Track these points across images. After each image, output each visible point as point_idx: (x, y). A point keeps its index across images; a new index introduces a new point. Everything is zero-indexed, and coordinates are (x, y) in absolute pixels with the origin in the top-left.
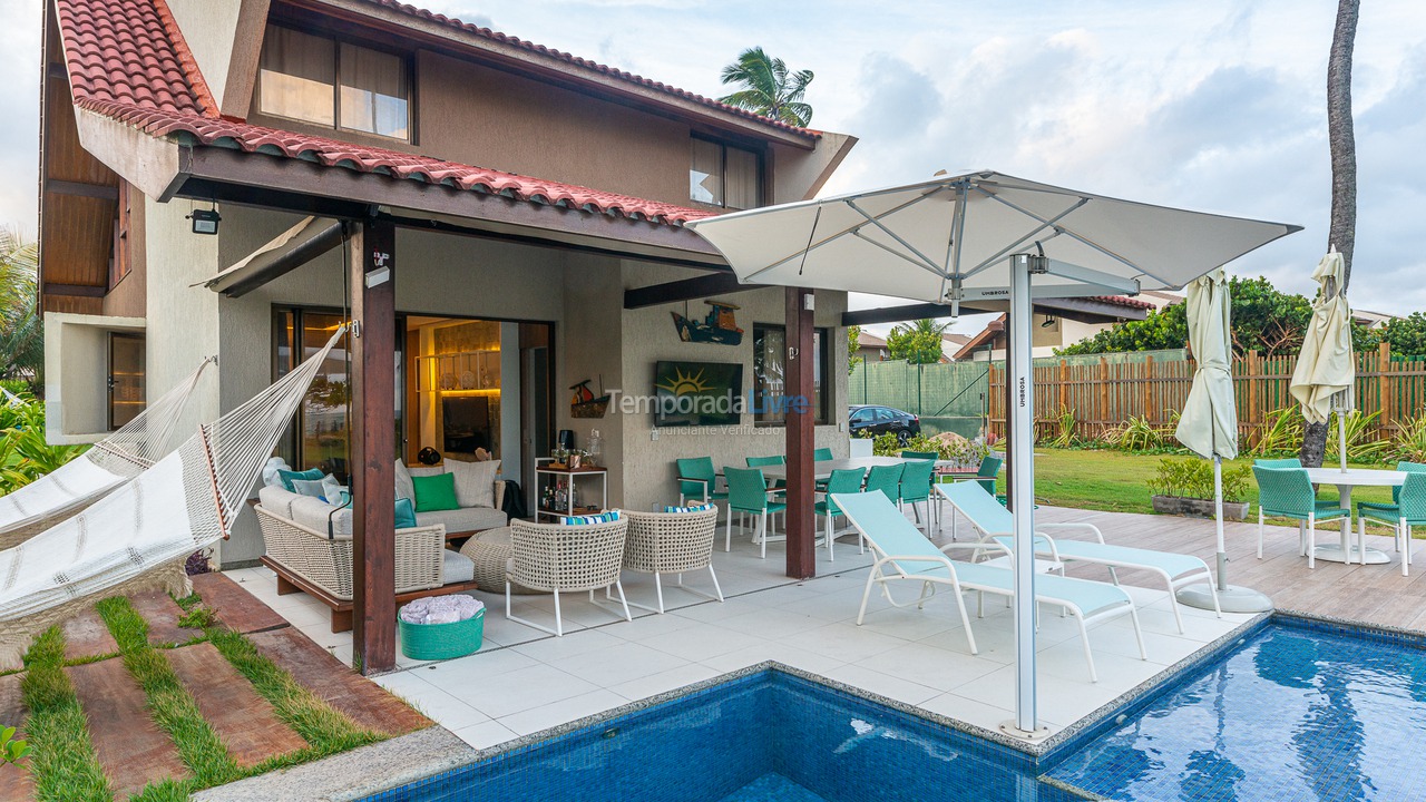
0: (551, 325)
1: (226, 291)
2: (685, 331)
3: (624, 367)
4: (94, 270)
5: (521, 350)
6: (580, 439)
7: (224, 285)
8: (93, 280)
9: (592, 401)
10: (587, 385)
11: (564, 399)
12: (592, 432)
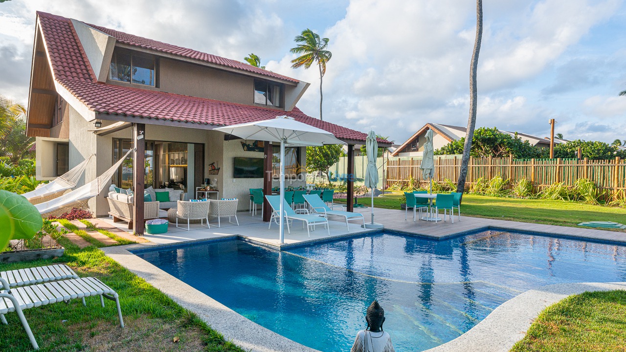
0: (203, 145)
1: (99, 134)
2: (245, 148)
3: (224, 159)
4: (47, 119)
5: (195, 152)
6: (212, 182)
7: (98, 133)
8: (47, 122)
9: (215, 169)
10: (214, 164)
11: (207, 168)
12: (215, 180)
